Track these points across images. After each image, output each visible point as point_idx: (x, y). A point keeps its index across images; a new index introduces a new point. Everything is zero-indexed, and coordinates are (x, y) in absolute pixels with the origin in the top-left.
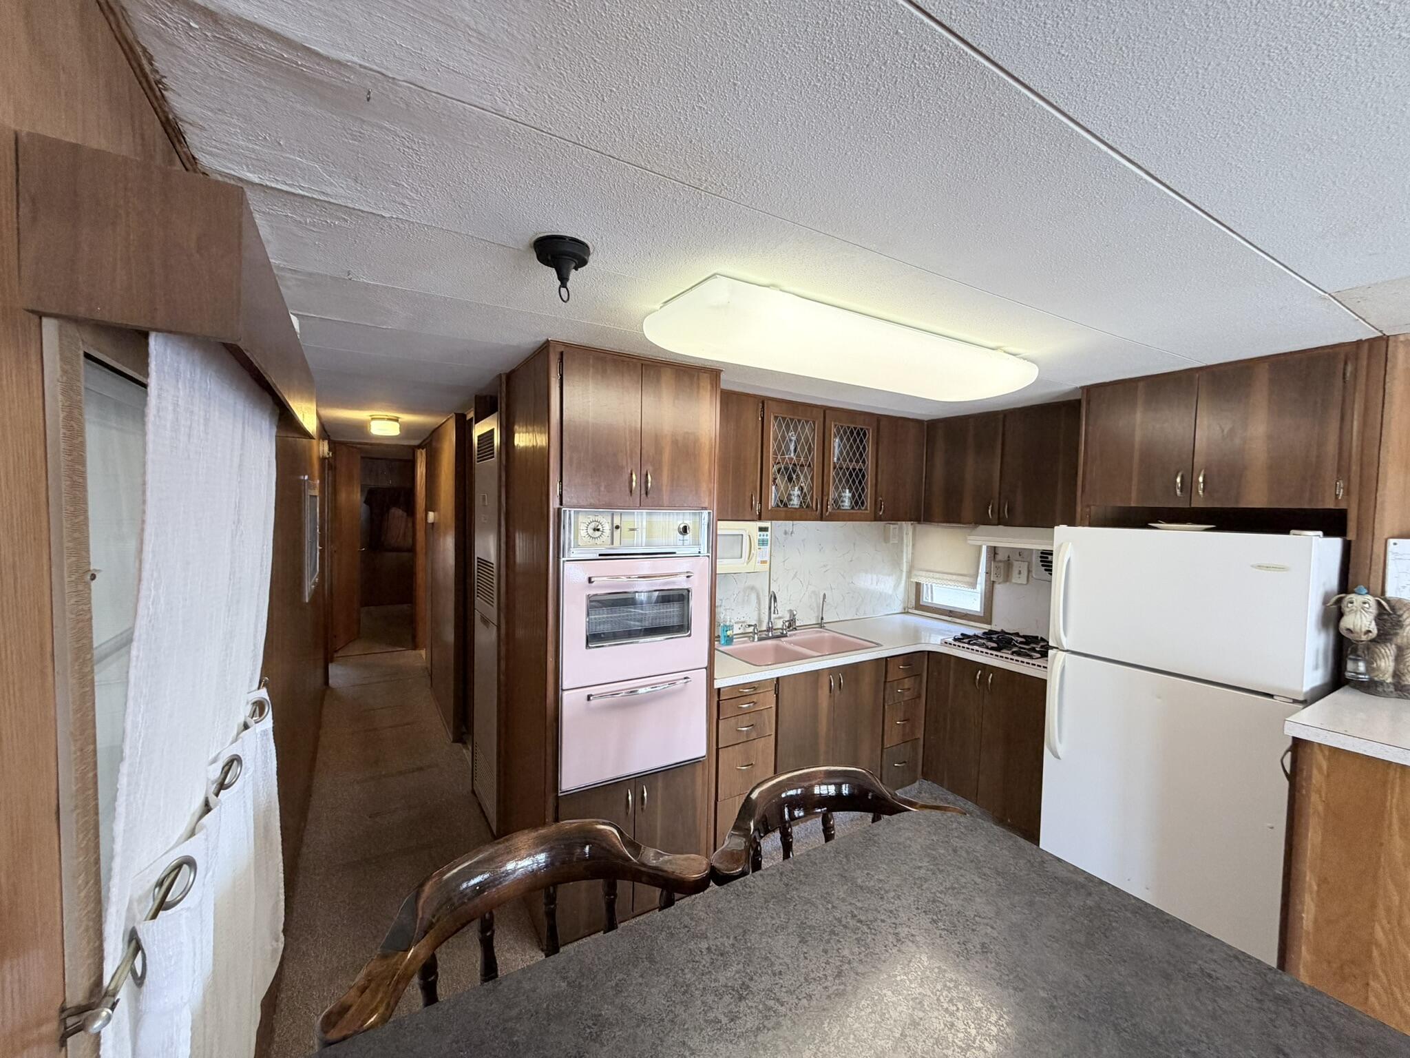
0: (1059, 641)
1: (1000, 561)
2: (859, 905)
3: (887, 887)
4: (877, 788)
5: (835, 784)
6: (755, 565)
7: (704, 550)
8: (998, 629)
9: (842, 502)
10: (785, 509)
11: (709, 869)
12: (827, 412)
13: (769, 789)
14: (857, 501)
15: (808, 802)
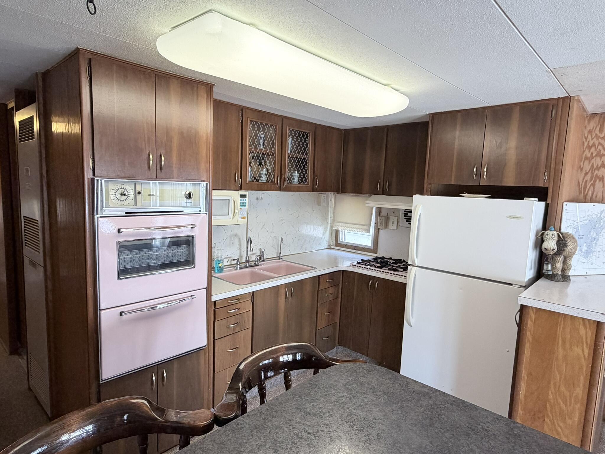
0: (413, 261)
1: (383, 216)
2: (309, 424)
3: (324, 411)
4: (317, 354)
5: (292, 354)
6: (238, 220)
7: (203, 210)
8: (381, 256)
9: (293, 179)
10: (257, 183)
11: (213, 417)
12: (284, 119)
13: (250, 363)
14: (302, 179)
15: (276, 367)
